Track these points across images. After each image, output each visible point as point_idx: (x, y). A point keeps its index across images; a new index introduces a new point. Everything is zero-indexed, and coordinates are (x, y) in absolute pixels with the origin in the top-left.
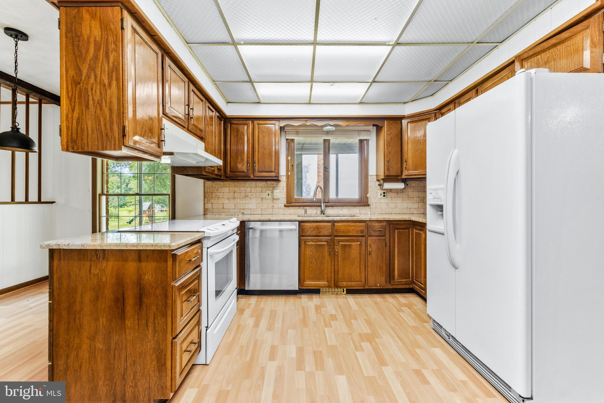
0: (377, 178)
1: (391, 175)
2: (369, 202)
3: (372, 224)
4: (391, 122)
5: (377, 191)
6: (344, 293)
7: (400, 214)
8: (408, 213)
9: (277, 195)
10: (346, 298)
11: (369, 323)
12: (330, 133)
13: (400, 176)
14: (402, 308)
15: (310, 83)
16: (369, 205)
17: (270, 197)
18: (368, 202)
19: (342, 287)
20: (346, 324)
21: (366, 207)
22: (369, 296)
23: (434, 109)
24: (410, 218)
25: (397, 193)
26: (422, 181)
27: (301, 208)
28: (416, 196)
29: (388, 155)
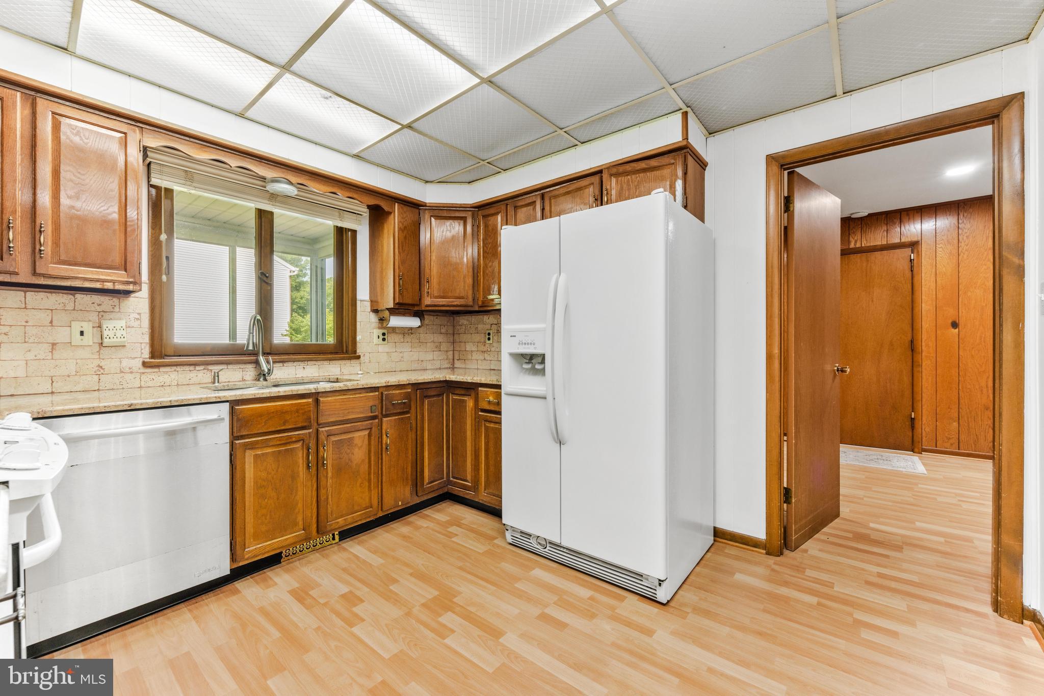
0: (372, 306)
1: (404, 302)
2: (358, 352)
3: (391, 392)
4: (406, 208)
5: (372, 331)
6: (334, 542)
7: (407, 371)
8: (419, 368)
9: (119, 335)
10: (345, 549)
11: (421, 576)
12: (279, 198)
13: (417, 305)
14: (449, 530)
15: (279, 70)
16: (359, 357)
17: (88, 339)
18: (355, 352)
19: (330, 531)
20: (387, 600)
21: (353, 361)
22: (383, 529)
23: (472, 206)
24: (446, 377)
25: (404, 336)
26: (437, 315)
27: (198, 368)
28: (430, 341)
29: (401, 266)
